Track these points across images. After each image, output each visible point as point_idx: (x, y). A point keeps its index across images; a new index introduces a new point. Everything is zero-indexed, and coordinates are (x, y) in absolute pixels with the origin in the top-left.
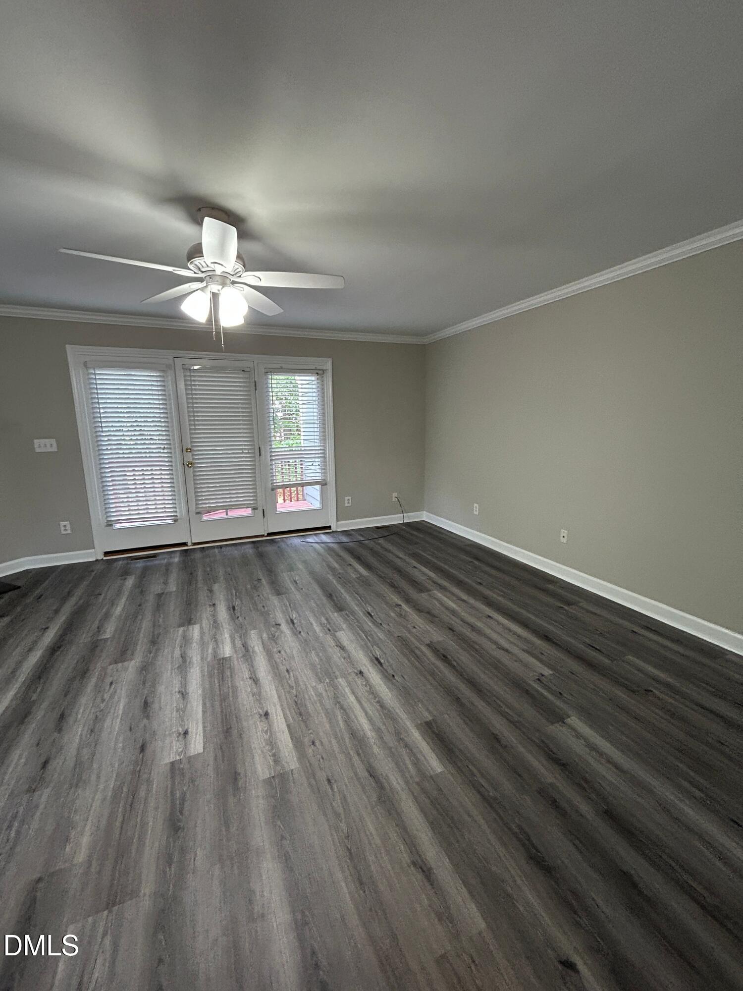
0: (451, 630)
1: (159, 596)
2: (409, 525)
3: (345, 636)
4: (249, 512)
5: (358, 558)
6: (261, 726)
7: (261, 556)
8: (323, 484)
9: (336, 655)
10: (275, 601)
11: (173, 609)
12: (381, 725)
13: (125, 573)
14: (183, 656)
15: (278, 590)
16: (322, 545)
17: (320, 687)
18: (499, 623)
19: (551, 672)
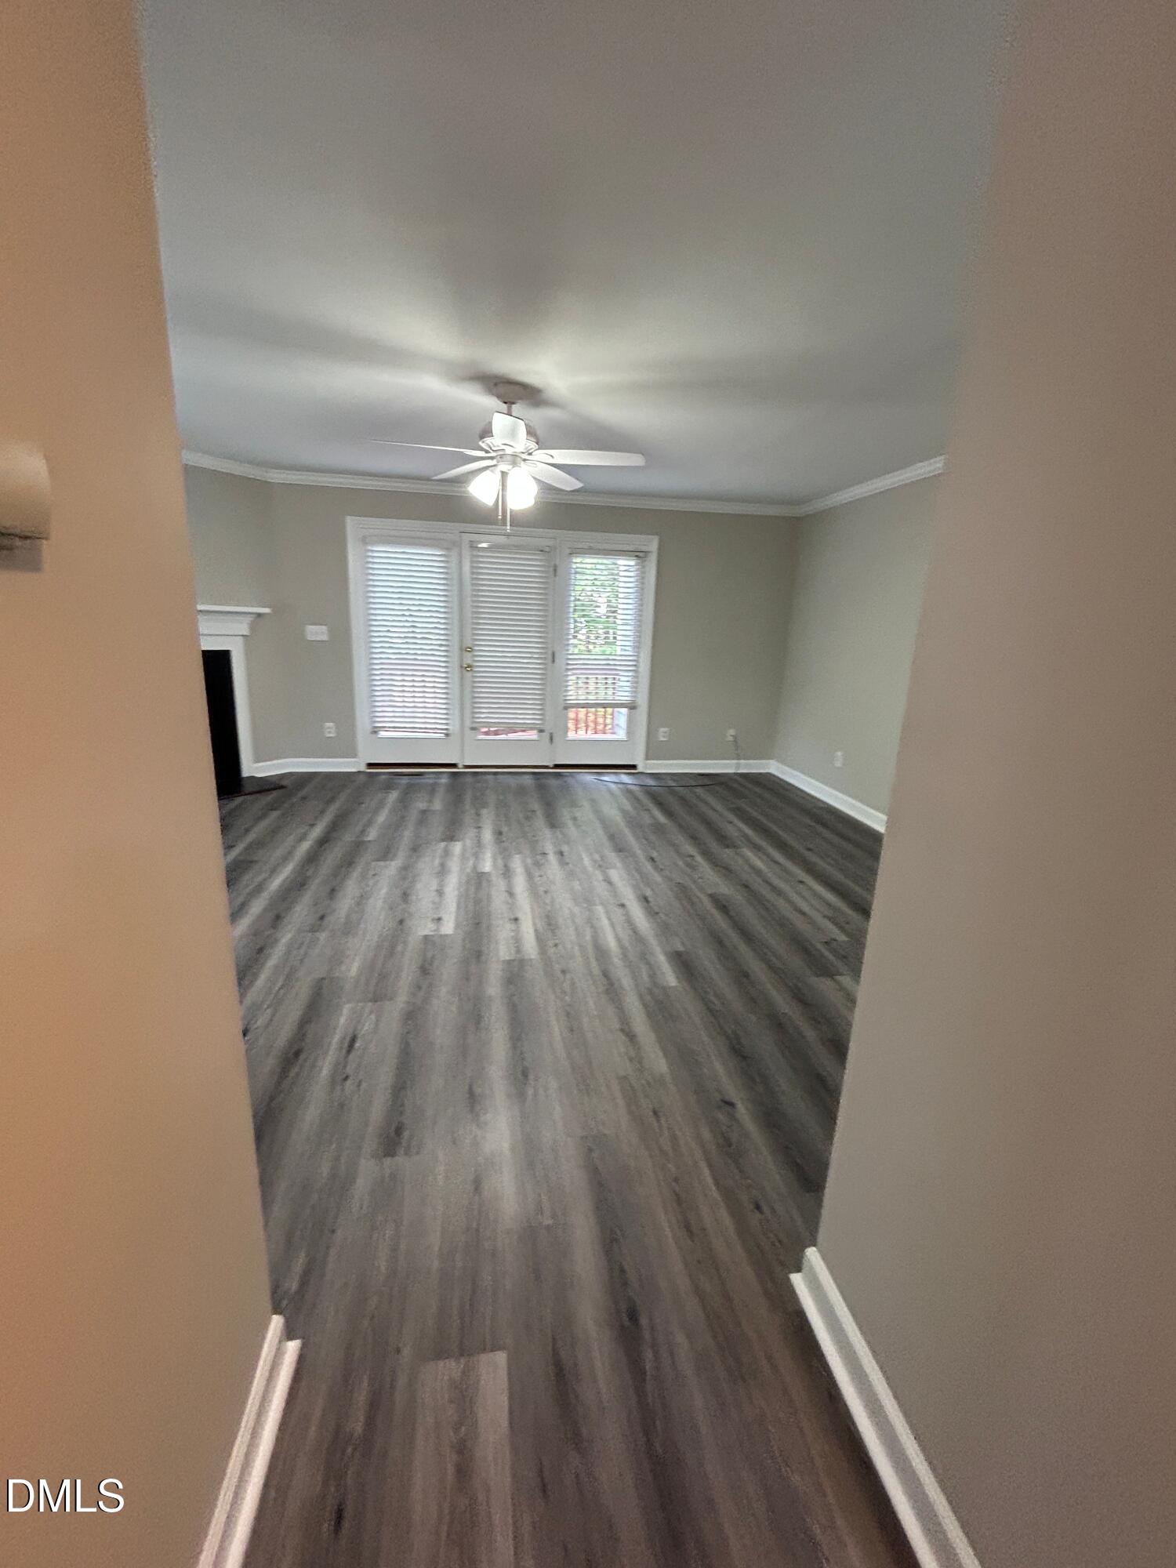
0: (746, 886)
1: (424, 812)
2: (745, 776)
3: (615, 875)
4: (533, 735)
5: (660, 805)
6: (509, 926)
7: (541, 788)
8: (632, 707)
9: (601, 888)
10: (547, 833)
11: (437, 826)
12: (627, 945)
13: (388, 787)
14: (443, 865)
15: (553, 823)
16: (620, 786)
17: (576, 910)
18: (810, 889)
19: (846, 939)
